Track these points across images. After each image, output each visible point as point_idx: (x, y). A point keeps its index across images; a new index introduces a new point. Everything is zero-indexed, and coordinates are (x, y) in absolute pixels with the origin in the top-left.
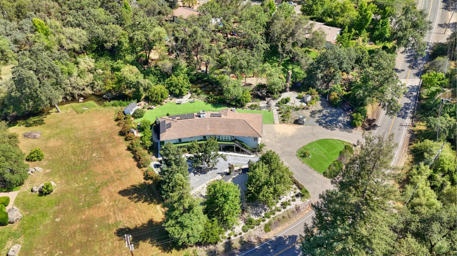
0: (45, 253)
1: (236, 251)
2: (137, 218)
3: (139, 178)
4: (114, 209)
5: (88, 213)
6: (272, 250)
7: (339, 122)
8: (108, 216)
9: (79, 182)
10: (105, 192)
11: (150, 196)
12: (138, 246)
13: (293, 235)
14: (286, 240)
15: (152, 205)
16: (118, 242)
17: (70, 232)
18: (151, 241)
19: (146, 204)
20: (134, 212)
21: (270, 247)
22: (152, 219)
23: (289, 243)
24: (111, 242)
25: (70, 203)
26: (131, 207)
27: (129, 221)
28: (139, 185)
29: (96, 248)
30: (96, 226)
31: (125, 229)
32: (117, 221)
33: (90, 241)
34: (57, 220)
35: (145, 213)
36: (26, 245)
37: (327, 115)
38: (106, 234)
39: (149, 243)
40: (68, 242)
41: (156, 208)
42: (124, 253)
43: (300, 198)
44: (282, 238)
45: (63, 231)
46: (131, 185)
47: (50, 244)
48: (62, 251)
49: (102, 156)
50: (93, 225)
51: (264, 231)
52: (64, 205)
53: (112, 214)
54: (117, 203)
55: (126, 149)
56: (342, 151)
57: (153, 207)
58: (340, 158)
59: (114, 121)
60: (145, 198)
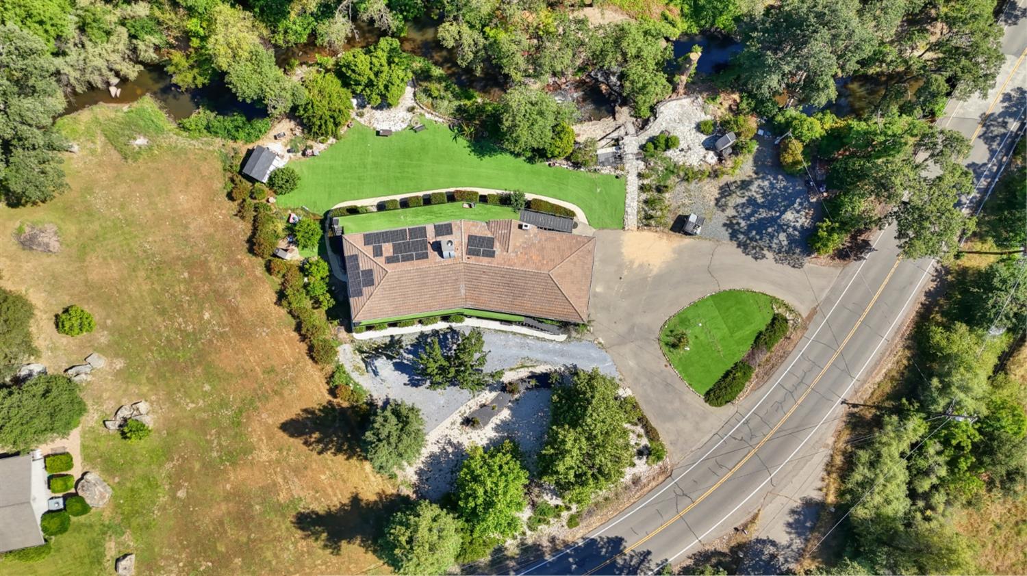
0: (181, 564)
1: (512, 564)
2: (330, 490)
3: (319, 389)
4: (282, 470)
5: (236, 477)
6: (574, 566)
7: (782, 228)
8: (275, 484)
9: (194, 398)
10: (255, 425)
11: (348, 440)
12: (339, 550)
13: (617, 537)
14: (602, 547)
15: (354, 461)
16: (304, 544)
17: (212, 521)
18: (362, 541)
19: (341, 457)
20: (323, 477)
21: (571, 560)
22: (357, 494)
23: (606, 552)
24: (292, 543)
25: (192, 452)
26: (314, 466)
27: (316, 499)
28: (320, 410)
29: (269, 555)
30: (258, 507)
31: (309, 513)
32: (292, 496)
33: (255, 540)
34: (181, 494)
35: (344, 481)
36: (143, 551)
37: (760, 200)
38: (279, 526)
39: (360, 546)
40: (215, 543)
41: (363, 469)
42: (319, 565)
43: (645, 457)
44: (596, 541)
45: (199, 520)
46: (304, 407)
47: (184, 547)
48: (211, 562)
49: (225, 320)
50: (251, 506)
51: (566, 527)
52: (182, 457)
53: (280, 480)
54: (285, 453)
55: (275, 301)
56: (761, 333)
57: (356, 466)
58: (752, 355)
59: (226, 199)
60: (337, 443)
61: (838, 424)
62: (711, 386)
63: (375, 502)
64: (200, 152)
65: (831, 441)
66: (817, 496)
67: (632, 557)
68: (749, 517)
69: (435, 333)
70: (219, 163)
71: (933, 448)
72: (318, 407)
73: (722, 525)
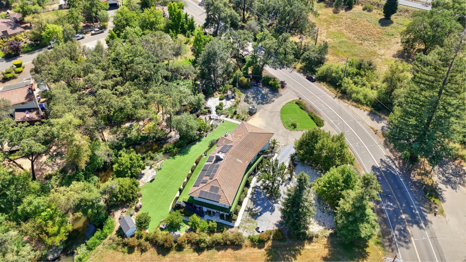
3: (256, 253)
7: (266, 94)
11: (290, 250)
13: (372, 167)
15: (303, 252)
19: (298, 257)
22: (322, 257)
28: (268, 256)
37: (254, 96)
41: (309, 249)
55: (197, 255)
56: (300, 107)
57: (306, 252)
58: (307, 111)
59: (130, 255)
60: (290, 255)
61: (341, 101)
62: (315, 124)
63: (329, 250)
64: (97, 258)
65: (346, 104)
66: (366, 113)
67: (382, 165)
68: (372, 130)
69: (252, 194)
70: (110, 250)
71: (356, 79)
72: (266, 256)
73: (373, 137)
